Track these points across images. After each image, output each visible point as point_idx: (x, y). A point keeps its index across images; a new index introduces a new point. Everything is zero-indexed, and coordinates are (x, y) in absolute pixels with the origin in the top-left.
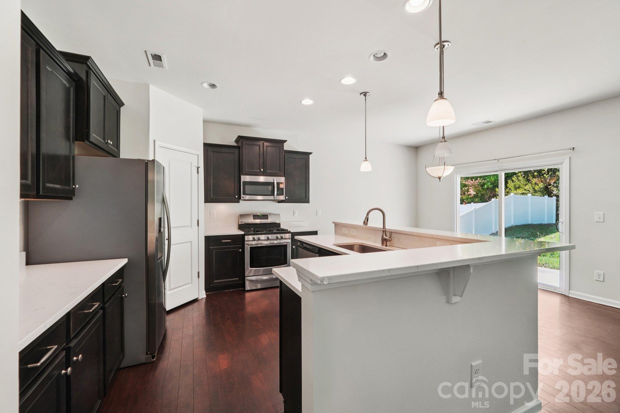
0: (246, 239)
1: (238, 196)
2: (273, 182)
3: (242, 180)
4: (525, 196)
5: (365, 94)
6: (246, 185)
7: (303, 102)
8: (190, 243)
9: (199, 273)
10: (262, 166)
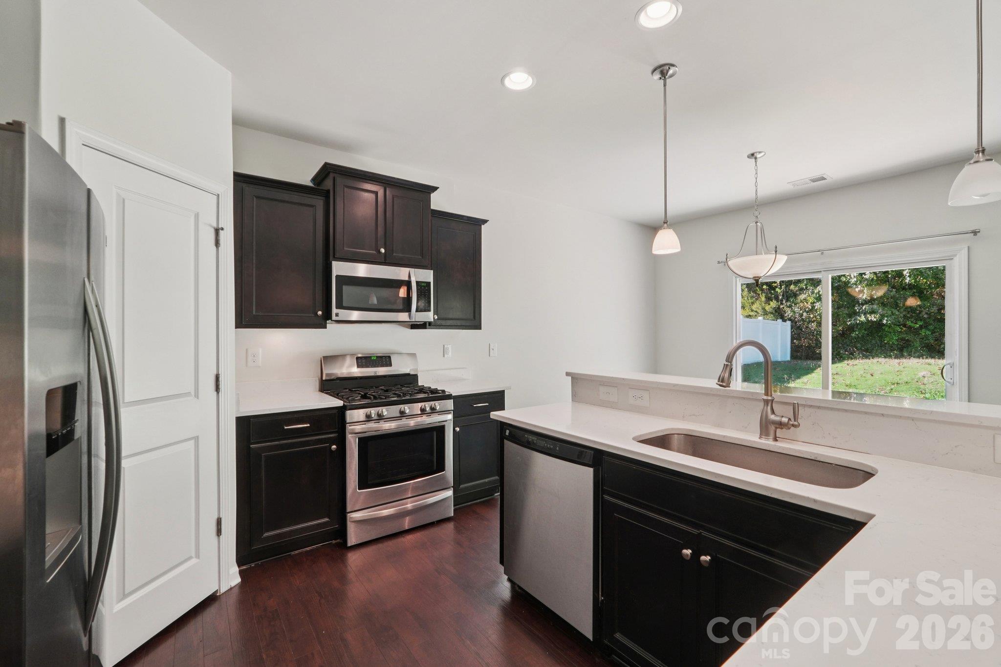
0: (348, 420)
1: (323, 313)
2: (407, 279)
3: (335, 273)
4: (753, 320)
5: (663, 70)
6: (343, 285)
7: (508, 82)
8: (192, 442)
9: (219, 522)
10: (381, 242)
